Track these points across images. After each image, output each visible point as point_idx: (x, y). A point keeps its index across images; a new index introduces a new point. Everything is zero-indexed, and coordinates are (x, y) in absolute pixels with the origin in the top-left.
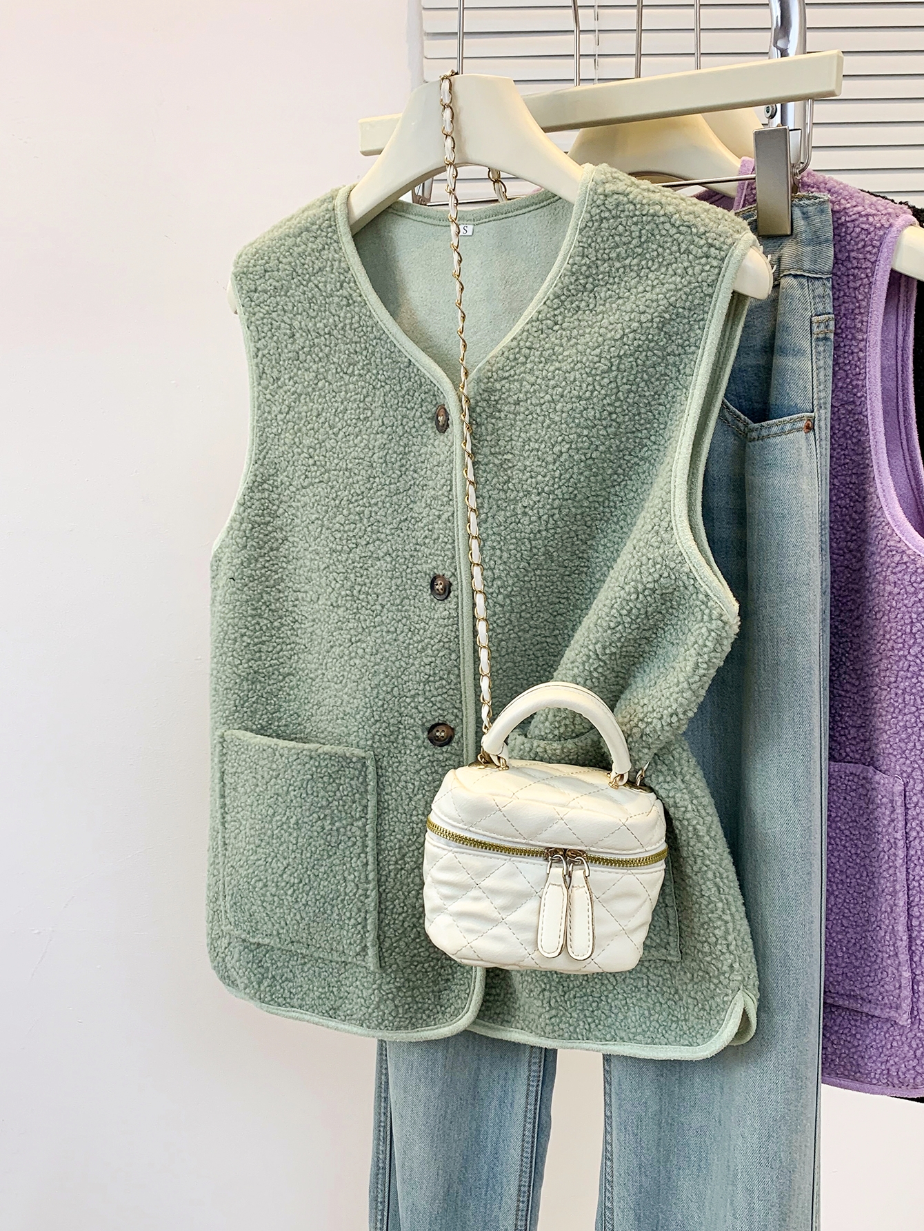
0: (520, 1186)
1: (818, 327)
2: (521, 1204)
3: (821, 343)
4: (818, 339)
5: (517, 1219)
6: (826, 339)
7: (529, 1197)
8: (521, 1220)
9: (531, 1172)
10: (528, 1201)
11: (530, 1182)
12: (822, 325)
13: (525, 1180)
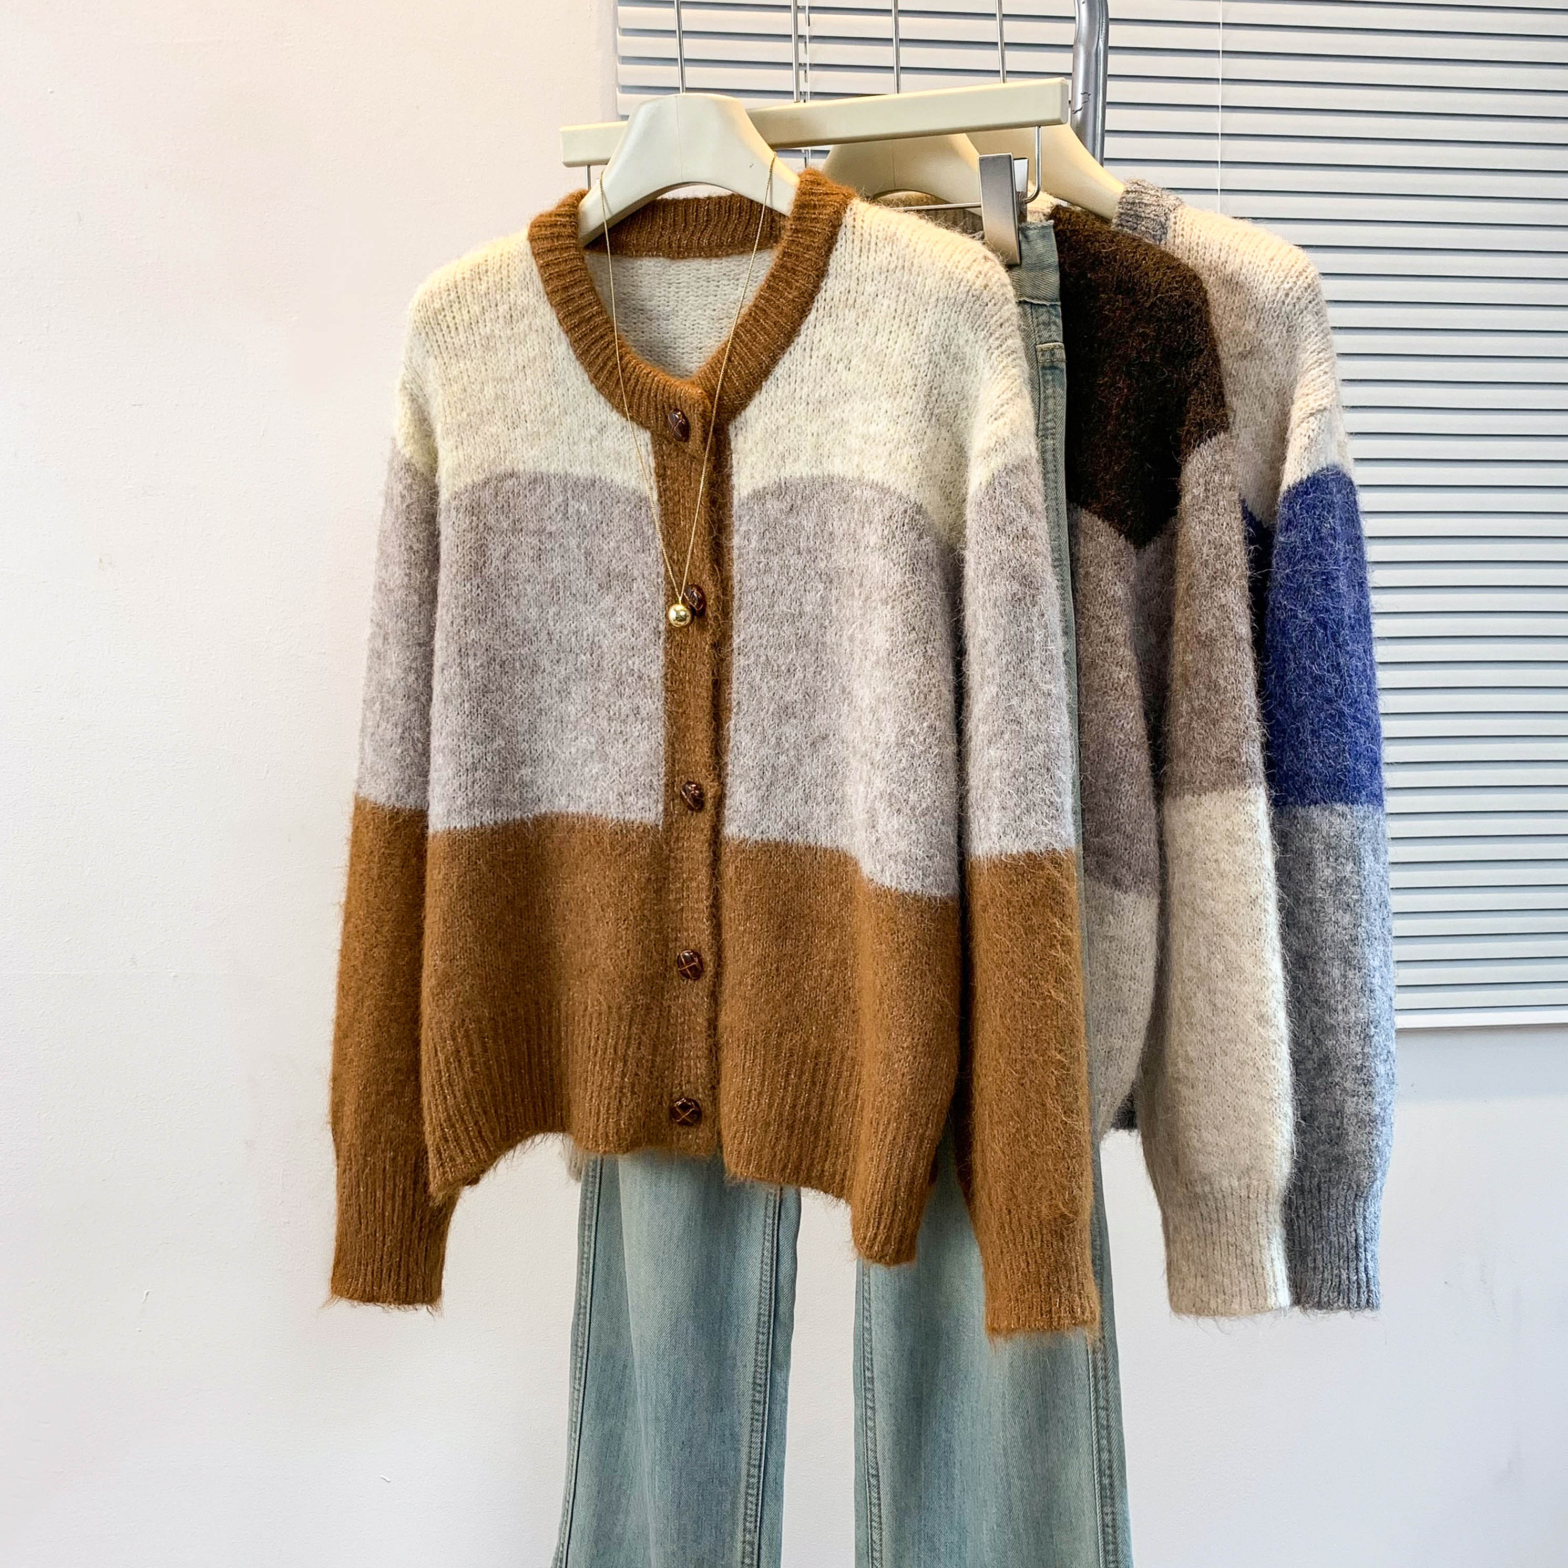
0: (760, 1314)
1: (1043, 355)
2: (761, 1337)
3: (1048, 371)
4: (1044, 368)
5: (757, 1353)
6: (1053, 367)
7: (769, 1328)
8: (762, 1355)
9: (770, 1300)
10: (769, 1333)
11: (770, 1312)
12: (1047, 354)
13: (765, 1309)
